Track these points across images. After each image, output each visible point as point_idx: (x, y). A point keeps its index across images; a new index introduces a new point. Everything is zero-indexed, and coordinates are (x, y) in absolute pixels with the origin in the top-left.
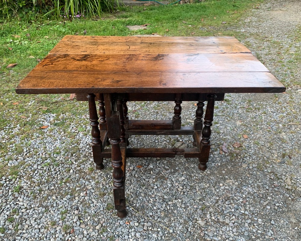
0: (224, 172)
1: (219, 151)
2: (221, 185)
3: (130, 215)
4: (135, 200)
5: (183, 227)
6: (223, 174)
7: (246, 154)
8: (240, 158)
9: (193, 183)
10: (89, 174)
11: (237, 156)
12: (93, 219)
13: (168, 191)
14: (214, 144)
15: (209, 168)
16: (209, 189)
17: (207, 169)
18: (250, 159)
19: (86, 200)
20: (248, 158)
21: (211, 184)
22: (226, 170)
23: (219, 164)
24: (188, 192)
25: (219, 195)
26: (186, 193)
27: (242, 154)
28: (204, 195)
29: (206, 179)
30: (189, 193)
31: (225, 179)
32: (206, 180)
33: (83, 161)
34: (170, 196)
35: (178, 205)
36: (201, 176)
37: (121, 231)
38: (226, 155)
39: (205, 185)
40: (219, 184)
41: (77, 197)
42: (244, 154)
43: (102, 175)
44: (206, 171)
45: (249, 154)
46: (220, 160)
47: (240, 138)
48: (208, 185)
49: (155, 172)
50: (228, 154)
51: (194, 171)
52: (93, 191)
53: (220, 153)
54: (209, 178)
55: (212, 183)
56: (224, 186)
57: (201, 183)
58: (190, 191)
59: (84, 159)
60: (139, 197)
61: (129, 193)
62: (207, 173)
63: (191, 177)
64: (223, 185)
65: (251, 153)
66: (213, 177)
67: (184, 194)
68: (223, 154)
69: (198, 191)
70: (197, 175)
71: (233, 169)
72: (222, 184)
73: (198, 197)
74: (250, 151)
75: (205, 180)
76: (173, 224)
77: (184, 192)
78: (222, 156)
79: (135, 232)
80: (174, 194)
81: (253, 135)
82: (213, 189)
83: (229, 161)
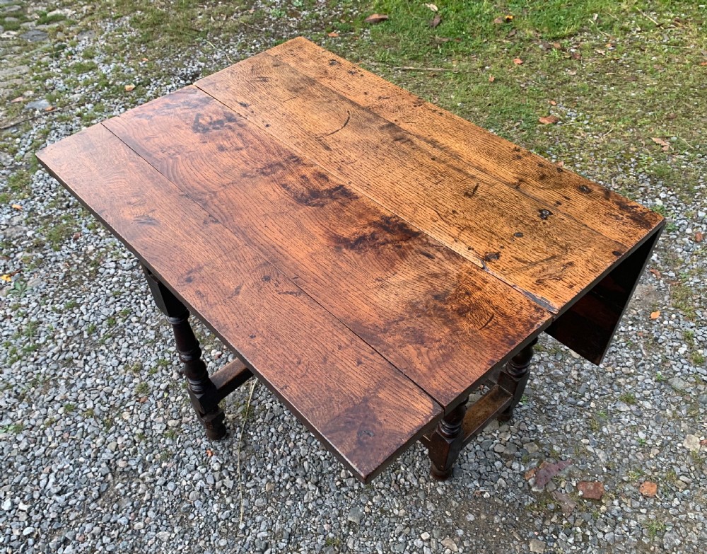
0: (471, 518)
1: (528, 468)
2: (425, 536)
3: (226, 443)
4: (260, 427)
5: (265, 538)
6: (464, 520)
7: (584, 526)
8: (552, 523)
9: (382, 484)
11: (553, 512)
12: (181, 405)
13: (322, 458)
14: (541, 446)
15: (454, 483)
16: (393, 520)
17: (447, 483)
18: (574, 547)
20: (571, 540)
21: (410, 515)
22: (483, 517)
23: (486, 495)
24: (352, 490)
25: (392, 549)
26: (343, 489)
27: (571, 520)
28: (367, 523)
29: (415, 498)
30: (350, 494)
31: (452, 534)
32: (412, 500)
34: (314, 470)
35: (305, 497)
36: (415, 483)
37: (189, 458)
38: (534, 489)
39: (397, 506)
40: (424, 531)
41: (204, 352)
42: (578, 523)
44: (440, 483)
45: (588, 533)
46: (503, 488)
47: (628, 482)
48: (403, 511)
50: (541, 491)
51: (418, 464)
52: (230, 360)
53: (523, 474)
54: (422, 503)
55: (414, 515)
56: (426, 544)
57: (394, 496)
58: (356, 492)
60: (271, 426)
61: (267, 408)
62: (435, 489)
63: (394, 471)
64: (429, 540)
65: (600, 535)
66: (433, 509)
67: (338, 488)
68: (530, 481)
69: (369, 506)
70: (410, 476)
71: (498, 530)
72: (429, 535)
73: (351, 516)
74: (606, 531)
75: (409, 499)
76: (258, 518)
77: (343, 485)
78: (521, 485)
79: (201, 476)
80: (324, 472)
81: (676, 502)
82: (399, 528)
83: (517, 506)
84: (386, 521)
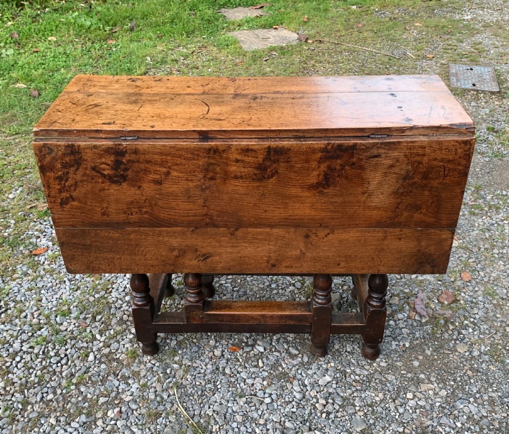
0: (416, 363)
1: (408, 312)
2: (410, 395)
4: (222, 431)
6: (415, 368)
7: (466, 318)
8: (452, 330)
9: (349, 391)
10: (128, 366)
11: (446, 324)
13: (294, 410)
14: (398, 295)
15: (385, 353)
16: (383, 405)
17: (381, 356)
18: (475, 333)
19: (119, 428)
20: (471, 330)
21: (387, 392)
22: (421, 357)
23: (407, 345)
24: (338, 412)
25: (404, 421)
26: (332, 416)
27: (458, 320)
28: (371, 421)
29: (377, 381)
30: (339, 414)
31: (419, 382)
32: (377, 384)
33: (117, 333)
34: (298, 423)
36: (366, 373)
38: (424, 321)
39: (374, 395)
40: (405, 394)
41: (101, 420)
42: (463, 319)
43: (155, 369)
44: (378, 360)
45: (472, 320)
46: (410, 333)
47: (455, 280)
48: (381, 395)
49: (268, 362)
50: (427, 319)
51: (353, 361)
52: (134, 406)
53: (409, 317)
54: (384, 379)
55: (389, 391)
56: (416, 399)
57: (365, 391)
58: (341, 410)
59: (119, 328)
60: (230, 423)
61: (211, 414)
62: (379, 366)
63: (345, 376)
64: (415, 396)
65: (477, 316)
66: (394, 377)
67: (328, 418)
68: (416, 318)
69: (359, 410)
70: (358, 371)
71: (436, 357)
72: (411, 393)
73: (357, 427)
74: (476, 312)
75: (374, 385)
77: (328, 413)
78: (415, 324)
80: (306, 418)
81: (482, 274)
82: (392, 406)
83: (428, 336)
84: (380, 409)
